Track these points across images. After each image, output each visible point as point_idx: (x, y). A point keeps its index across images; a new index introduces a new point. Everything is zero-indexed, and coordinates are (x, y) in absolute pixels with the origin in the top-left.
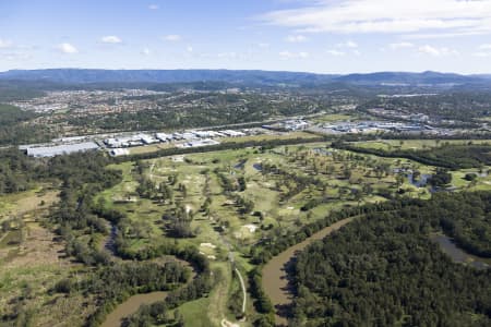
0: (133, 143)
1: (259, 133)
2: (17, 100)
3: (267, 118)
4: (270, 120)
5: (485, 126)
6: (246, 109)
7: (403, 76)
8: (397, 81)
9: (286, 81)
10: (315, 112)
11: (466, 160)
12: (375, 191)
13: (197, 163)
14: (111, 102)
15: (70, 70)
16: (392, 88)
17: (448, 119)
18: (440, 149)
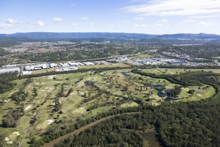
0: (36, 68)
1: (101, 64)
2: (6, 47)
3: (110, 56)
4: (111, 57)
5: (216, 61)
6: (103, 52)
7: (189, 36)
8: (186, 38)
9: (134, 38)
10: (136, 53)
11: (195, 81)
12: (135, 99)
13: (58, 80)
14: (47, 47)
15: (41, 33)
16: (181, 41)
17: (199, 57)
18: (185, 74)
